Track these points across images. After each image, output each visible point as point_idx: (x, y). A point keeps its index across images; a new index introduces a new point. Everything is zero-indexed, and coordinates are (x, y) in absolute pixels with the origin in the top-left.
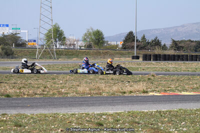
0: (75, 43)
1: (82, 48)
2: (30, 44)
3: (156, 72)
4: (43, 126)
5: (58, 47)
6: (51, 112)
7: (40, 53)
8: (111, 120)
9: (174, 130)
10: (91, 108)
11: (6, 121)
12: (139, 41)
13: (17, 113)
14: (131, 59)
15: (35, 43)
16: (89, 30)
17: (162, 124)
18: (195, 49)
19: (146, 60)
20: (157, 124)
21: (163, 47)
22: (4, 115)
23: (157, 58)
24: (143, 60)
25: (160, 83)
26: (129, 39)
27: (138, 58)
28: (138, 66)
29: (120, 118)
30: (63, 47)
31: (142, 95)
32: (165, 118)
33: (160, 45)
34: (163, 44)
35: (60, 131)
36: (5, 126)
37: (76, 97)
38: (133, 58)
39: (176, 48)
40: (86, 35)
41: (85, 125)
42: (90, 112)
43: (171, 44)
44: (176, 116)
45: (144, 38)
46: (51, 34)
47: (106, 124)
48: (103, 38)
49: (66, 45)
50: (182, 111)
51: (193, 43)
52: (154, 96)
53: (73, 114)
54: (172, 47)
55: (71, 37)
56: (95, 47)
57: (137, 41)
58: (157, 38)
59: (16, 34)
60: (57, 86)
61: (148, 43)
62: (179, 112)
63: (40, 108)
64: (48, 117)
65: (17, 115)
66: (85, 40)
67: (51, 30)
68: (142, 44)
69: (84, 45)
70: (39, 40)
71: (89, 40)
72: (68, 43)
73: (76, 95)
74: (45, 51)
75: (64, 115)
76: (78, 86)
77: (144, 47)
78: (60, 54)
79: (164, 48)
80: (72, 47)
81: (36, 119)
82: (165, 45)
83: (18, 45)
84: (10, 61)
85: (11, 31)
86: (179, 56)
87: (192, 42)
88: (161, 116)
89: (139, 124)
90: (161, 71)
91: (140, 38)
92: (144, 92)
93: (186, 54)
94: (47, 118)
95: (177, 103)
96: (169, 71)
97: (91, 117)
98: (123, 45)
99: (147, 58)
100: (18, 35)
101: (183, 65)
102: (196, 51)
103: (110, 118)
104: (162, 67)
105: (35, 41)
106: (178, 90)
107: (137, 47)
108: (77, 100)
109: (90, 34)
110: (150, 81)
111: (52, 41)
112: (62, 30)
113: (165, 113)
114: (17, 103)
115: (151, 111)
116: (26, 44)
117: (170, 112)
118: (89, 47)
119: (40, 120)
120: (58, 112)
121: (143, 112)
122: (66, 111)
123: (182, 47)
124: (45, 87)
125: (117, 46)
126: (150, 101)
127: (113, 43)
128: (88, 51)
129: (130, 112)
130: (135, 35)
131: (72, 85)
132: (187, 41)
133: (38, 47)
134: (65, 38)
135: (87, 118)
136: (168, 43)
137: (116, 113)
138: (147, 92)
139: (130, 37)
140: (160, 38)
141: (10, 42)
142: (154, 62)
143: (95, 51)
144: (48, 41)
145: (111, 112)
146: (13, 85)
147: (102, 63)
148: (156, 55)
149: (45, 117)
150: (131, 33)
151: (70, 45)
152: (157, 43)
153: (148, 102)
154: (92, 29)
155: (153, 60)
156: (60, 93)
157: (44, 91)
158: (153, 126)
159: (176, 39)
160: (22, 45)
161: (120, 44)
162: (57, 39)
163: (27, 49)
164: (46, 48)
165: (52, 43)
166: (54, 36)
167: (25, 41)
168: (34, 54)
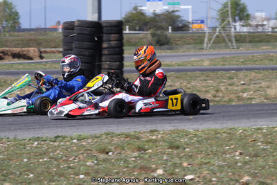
0: (265, 23)
1: (276, 30)
2: (196, 26)
4: (211, 147)
5: (238, 30)
6: (225, 125)
7: (210, 40)
11: (156, 141)
13: (172, 128)
15: (202, 25)
30: (245, 29)
35: (237, 153)
36: (154, 148)
37: (265, 104)
46: (227, 11)
49: (250, 25)
53: (259, 129)
55: (258, 14)
59: (173, 12)
60: (236, 88)
63: (209, 121)
64: (219, 133)
65: (173, 132)
67: (226, 4)
70: (209, 20)
72: (254, 23)
73: (265, 101)
74: (217, 37)
75: (245, 130)
76: (268, 87)
78: (240, 39)
80: (260, 29)
81: (201, 137)
83: (176, 29)
84: (164, 54)
85: (166, 8)
94: (219, 135)
100: (177, 14)
105: (202, 22)
108: (266, 107)
111: (229, 22)
112: (243, 4)
116: (188, 27)
119: (207, 139)
120: (236, 126)
122: (248, 125)
124: (217, 91)
131: (260, 87)
133: (206, 30)
134: (248, 16)
141: (164, 24)
144: (223, 20)
149: (216, 134)
151: (257, 26)
156: (239, 98)
157: (215, 97)
160: (182, 28)
162: (237, 18)
163: (190, 35)
164: (220, 33)
165: (230, 25)
166: (232, 13)
167: (189, 22)
168: (202, 42)
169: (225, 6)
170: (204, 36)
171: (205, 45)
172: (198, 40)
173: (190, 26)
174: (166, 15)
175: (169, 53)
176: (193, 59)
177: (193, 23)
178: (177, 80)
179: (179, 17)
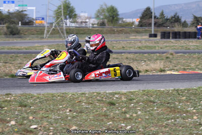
0: (87, 20)
1: (95, 26)
2: (38, 22)
3: (175, 50)
4: (50, 106)
5: (68, 25)
6: (59, 91)
7: (48, 32)
8: (124, 99)
9: (192, 109)
10: (103, 87)
11: (10, 101)
12: (157, 18)
13: (22, 93)
14: (148, 37)
15: (43, 21)
16: (102, 6)
17: (180, 102)
19: (165, 38)
20: (174, 103)
21: (183, 24)
22: (7, 95)
23: (176, 35)
24: (162, 38)
25: (179, 62)
26: (147, 15)
27: (155, 36)
28: (155, 45)
29: (134, 97)
30: (73, 25)
31: (159, 74)
32: (183, 97)
33: (180, 22)
34: (183, 20)
35: (68, 111)
36: (9, 106)
38: (151, 36)
40: (99, 11)
41: (95, 105)
42: (102, 92)
43: (192, 20)
44: (195, 94)
45: (162, 14)
46: (61, 11)
47: (119, 103)
48: (117, 15)
49: (77, 22)
52: (172, 74)
53: (83, 94)
54: (194, 24)
55: (82, 14)
56: (108, 25)
57: (155, 17)
58: (176, 14)
59: (22, 11)
61: (167, 19)
62: (198, 90)
63: (47, 88)
64: (55, 96)
65: (22, 95)
66: (97, 17)
67: (60, 6)
68: (160, 21)
69: (96, 23)
70: (48, 18)
71: (102, 17)
72: (79, 20)
74: (54, 30)
75: (74, 94)
77: (163, 24)
78: (69, 31)
79: (185, 24)
80: (84, 25)
81: (42, 99)
82: (185, 22)
83: (24, 24)
84: (15, 41)
85: (17, 8)
88: (179, 94)
89: (154, 103)
90: (181, 49)
91: (158, 15)
92: (162, 71)
94: (55, 98)
95: (197, 81)
96: (189, 49)
97: (103, 96)
98: (139, 22)
99: (165, 36)
100: (25, 13)
103: (123, 97)
104: (182, 45)
105: (43, 19)
106: (199, 69)
107: (155, 24)
109: (103, 11)
110: (168, 60)
111: (62, 19)
112: (72, 7)
113: (183, 91)
114: (22, 83)
115: (167, 89)
116: (33, 22)
117: (189, 90)
118: (102, 24)
119: (47, 100)
120: (67, 91)
121: (159, 91)
122: (76, 91)
125: (133, 23)
126: (167, 80)
127: (129, 20)
128: (102, 29)
129: (145, 91)
130: (153, 11)
133: (46, 25)
134: (75, 15)
135: (98, 98)
136: (189, 20)
137: (130, 92)
138: (164, 71)
139: (147, 14)
140: (180, 14)
141: (15, 20)
142: (173, 40)
143: (109, 29)
144: (58, 18)
145: (124, 91)
146: (19, 65)
147: (117, 41)
148: (176, 32)
149: (53, 97)
150: (148, 9)
151: (82, 22)
152: (176, 20)
153: (165, 80)
154: (106, 5)
155: (172, 38)
158: (169, 105)
159: (198, 15)
160: (29, 23)
161: (136, 21)
162: (67, 17)
163: (34, 28)
164: (55, 27)
165: (62, 21)
166: (64, 13)
167: (33, 19)
168: (42, 33)
169: (59, 8)
170: (44, 29)
171: (45, 35)
172: (40, 32)
173: (34, 21)
174: (17, 14)
175: (19, 40)
176: (36, 45)
177: (36, 20)
178: (25, 59)
179: (26, 15)
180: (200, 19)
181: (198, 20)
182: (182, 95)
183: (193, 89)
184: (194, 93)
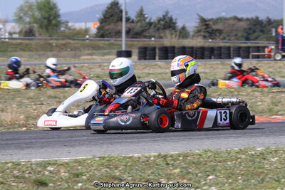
12: (132, 22)
18: (245, 34)
19: (145, 59)
21: (180, 32)
23: (168, 53)
24: (140, 59)
26: (112, 16)
32: (176, 168)
33: (174, 28)
34: (179, 25)
39: (207, 34)
40: (21, 9)
43: (197, 25)
45: (141, 14)
48: (57, 15)
50: (209, 154)
51: (242, 23)
54: (199, 31)
58: (167, 13)
61: (150, 24)
62: (204, 156)
66: (19, 20)
68: (138, 27)
69: (17, 31)
77: (142, 32)
79: (183, 33)
82: (184, 28)
86: (212, 50)
87: (240, 20)
93: (228, 45)
95: (202, 139)
98: (99, 29)
99: (147, 54)
101: (221, 67)
102: (247, 39)
107: (128, 32)
113: (175, 159)
117: (186, 156)
118: (29, 33)
123: (220, 32)
125: (87, 31)
130: (123, 8)
132: (230, 19)
136: (192, 24)
139: (113, 13)
140: (174, 14)
142: (161, 63)
148: (167, 48)
152: (167, 24)
155: (160, 59)
159: (207, 16)
161: (93, 27)
180: (211, 23)
181: (206, 25)
182: (172, 165)
183: (194, 155)
184: (195, 161)
